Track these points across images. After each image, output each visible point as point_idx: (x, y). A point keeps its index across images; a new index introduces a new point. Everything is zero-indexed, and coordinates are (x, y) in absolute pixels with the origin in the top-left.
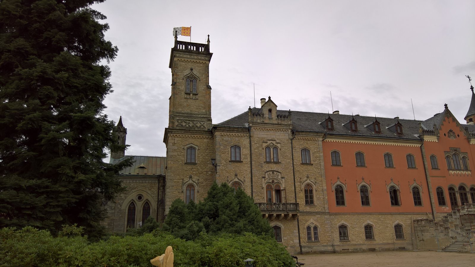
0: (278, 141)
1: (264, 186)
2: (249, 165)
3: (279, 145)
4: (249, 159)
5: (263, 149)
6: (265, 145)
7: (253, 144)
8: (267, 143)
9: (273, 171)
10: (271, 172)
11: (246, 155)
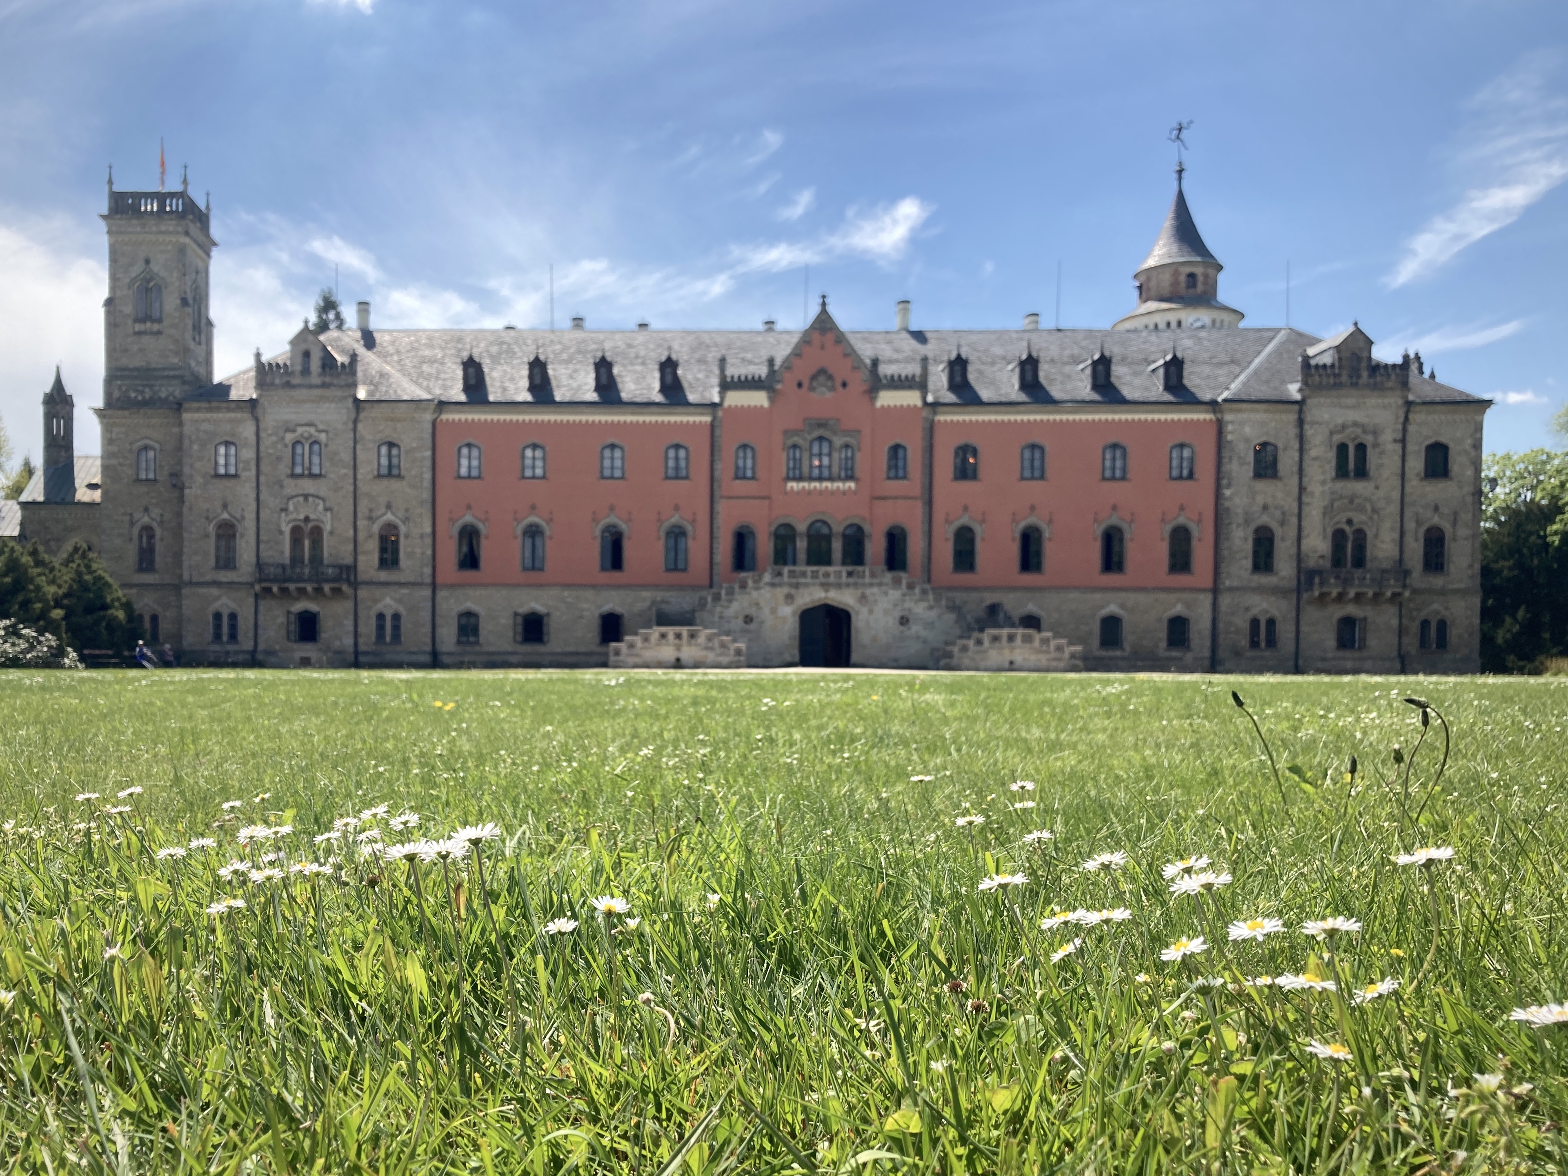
0: (321, 427)
1: (287, 529)
2: (254, 484)
3: (323, 437)
4: (254, 472)
5: (286, 446)
6: (290, 437)
7: (263, 435)
8: (294, 431)
9: (306, 497)
10: (301, 499)
11: (247, 462)
